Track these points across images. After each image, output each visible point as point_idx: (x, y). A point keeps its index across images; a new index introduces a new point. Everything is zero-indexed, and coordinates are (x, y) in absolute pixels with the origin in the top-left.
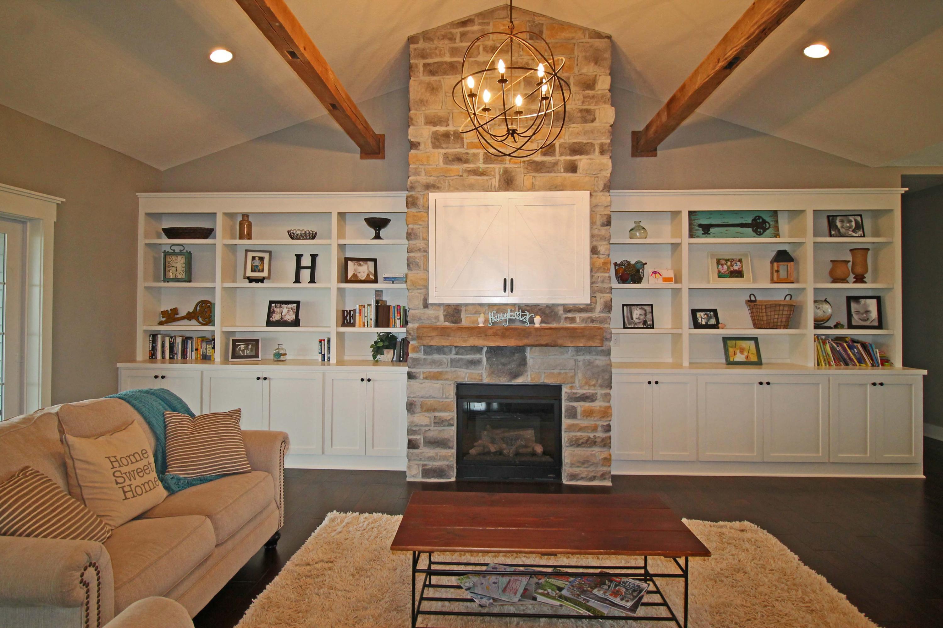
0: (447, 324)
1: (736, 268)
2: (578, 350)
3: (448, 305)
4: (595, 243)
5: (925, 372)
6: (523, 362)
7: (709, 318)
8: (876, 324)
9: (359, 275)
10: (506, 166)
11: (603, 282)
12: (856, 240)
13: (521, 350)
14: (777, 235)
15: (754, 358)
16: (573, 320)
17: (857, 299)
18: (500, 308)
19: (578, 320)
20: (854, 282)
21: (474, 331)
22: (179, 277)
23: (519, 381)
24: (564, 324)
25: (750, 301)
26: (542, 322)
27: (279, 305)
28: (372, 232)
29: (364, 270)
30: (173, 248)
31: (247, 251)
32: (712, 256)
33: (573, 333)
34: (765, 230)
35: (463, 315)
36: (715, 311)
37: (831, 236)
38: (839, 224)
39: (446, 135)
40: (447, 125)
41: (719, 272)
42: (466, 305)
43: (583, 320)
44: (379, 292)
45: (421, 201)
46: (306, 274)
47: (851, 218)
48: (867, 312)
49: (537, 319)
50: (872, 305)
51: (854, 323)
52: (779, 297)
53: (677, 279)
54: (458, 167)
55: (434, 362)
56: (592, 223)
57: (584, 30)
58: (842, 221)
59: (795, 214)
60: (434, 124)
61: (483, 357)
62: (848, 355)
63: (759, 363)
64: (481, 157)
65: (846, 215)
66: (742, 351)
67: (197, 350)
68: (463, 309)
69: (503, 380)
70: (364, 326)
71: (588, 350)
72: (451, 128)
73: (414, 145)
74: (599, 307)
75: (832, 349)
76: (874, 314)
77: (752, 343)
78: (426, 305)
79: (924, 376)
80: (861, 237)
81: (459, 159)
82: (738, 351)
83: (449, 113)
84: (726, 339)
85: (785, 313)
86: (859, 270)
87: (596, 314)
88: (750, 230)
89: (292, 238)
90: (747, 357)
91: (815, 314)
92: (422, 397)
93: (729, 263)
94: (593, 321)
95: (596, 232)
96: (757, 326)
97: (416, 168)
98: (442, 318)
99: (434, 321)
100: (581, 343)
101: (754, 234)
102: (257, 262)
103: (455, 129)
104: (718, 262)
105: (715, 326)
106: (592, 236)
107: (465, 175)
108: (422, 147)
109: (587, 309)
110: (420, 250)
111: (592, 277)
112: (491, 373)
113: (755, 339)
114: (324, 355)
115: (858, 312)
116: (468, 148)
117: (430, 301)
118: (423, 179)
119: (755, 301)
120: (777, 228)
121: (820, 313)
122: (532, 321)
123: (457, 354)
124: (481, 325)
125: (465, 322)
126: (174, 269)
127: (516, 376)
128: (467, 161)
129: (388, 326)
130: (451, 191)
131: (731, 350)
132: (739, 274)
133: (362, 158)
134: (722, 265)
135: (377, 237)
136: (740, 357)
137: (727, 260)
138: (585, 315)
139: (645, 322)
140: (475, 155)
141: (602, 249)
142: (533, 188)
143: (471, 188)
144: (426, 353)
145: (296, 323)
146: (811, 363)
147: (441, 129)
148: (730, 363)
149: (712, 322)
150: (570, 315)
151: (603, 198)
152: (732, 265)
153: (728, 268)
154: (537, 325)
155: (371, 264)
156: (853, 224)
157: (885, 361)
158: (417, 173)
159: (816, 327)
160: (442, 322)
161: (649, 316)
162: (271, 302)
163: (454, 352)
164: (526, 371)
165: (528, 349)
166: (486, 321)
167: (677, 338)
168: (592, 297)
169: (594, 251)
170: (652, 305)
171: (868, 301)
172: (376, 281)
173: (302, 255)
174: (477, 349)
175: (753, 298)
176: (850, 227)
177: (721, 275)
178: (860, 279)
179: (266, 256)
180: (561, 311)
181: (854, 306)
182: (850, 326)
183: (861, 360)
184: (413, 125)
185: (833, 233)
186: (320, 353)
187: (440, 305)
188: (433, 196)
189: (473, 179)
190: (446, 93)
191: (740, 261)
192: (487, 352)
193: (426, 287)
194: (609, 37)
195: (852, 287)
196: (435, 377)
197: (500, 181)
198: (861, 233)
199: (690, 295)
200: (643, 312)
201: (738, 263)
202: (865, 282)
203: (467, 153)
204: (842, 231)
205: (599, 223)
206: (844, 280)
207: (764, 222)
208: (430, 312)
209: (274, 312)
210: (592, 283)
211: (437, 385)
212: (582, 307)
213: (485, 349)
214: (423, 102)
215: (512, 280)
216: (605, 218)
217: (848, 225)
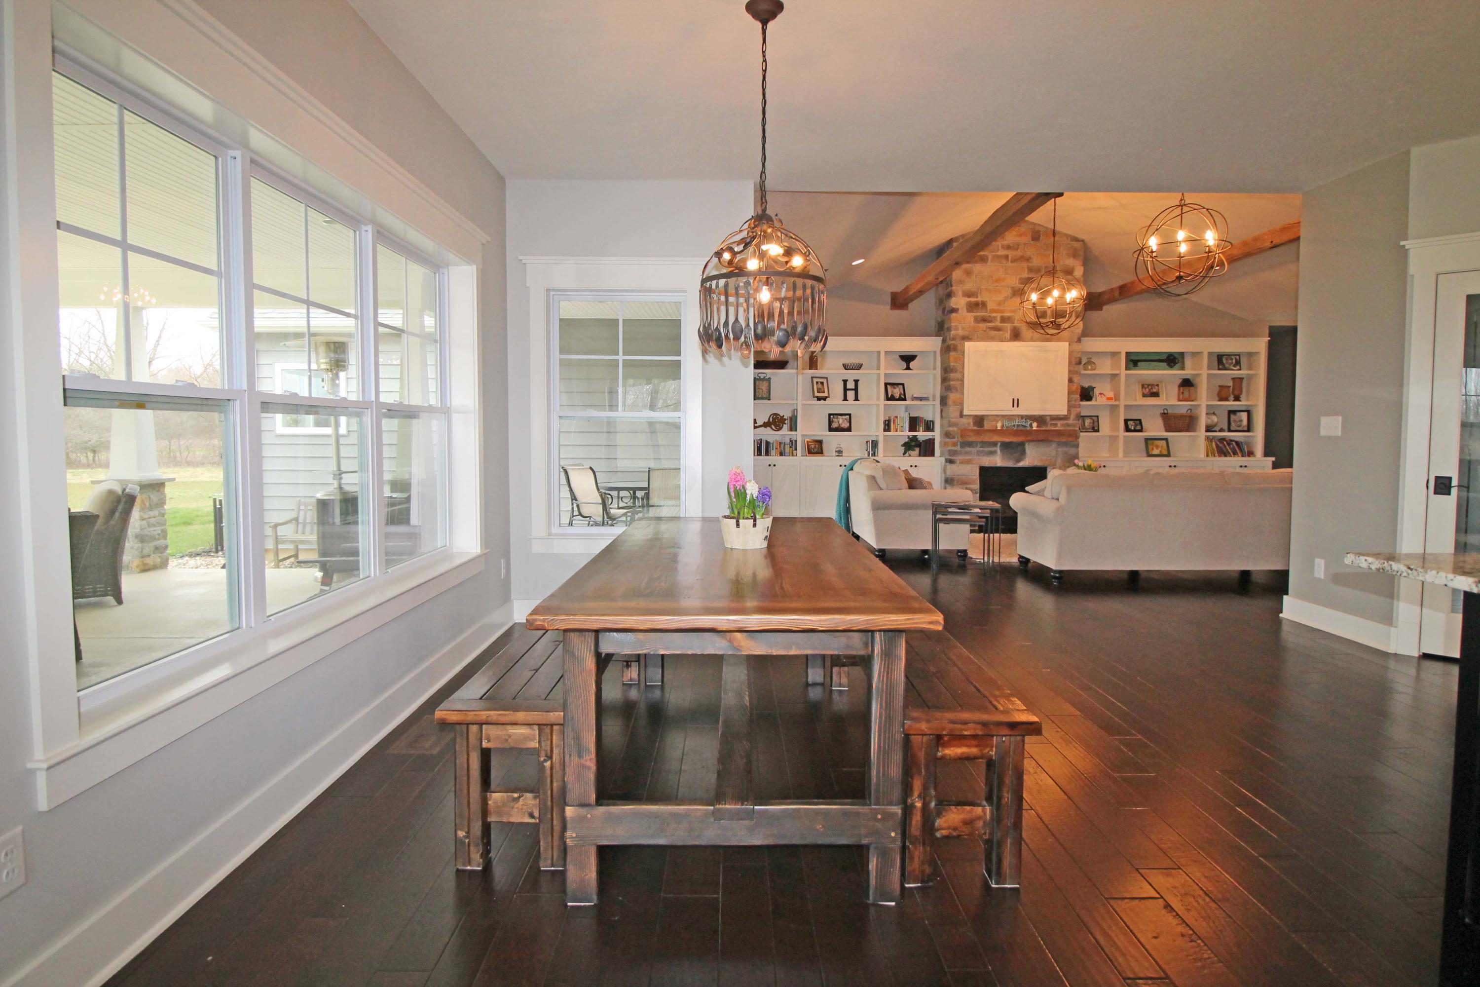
0: (975, 428)
1: (1155, 390)
2: (1060, 444)
3: (976, 416)
4: (1071, 376)
5: (1273, 459)
6: (1023, 453)
7: (1136, 425)
8: (1246, 429)
9: (895, 395)
10: (1014, 325)
11: (1075, 400)
12: (1236, 373)
13: (1022, 444)
14: (1183, 368)
15: (1165, 452)
16: (1056, 425)
17: (1234, 412)
18: (1010, 418)
19: (1059, 425)
20: (1233, 401)
21: (994, 431)
22: (764, 396)
23: (1021, 464)
24: (1049, 428)
25: (1164, 413)
26: (1037, 427)
27: (835, 416)
28: (904, 365)
29: (897, 392)
30: (760, 375)
31: (812, 378)
32: (1139, 382)
33: (1059, 433)
34: (1175, 364)
35: (986, 423)
36: (1140, 420)
37: (1219, 369)
38: (1224, 361)
39: (977, 304)
40: (977, 298)
41: (1143, 393)
42: (988, 415)
43: (1062, 425)
44: (907, 408)
45: (959, 347)
46: (851, 394)
47: (1233, 357)
48: (1241, 421)
49: (1035, 425)
50: (1244, 416)
51: (1232, 429)
52: (1183, 411)
53: (1117, 397)
54: (983, 325)
55: (967, 453)
56: (1070, 363)
57: (1067, 236)
58: (1227, 359)
59: (1195, 355)
60: (969, 296)
61: (998, 449)
62: (1227, 450)
63: (1168, 455)
64: (999, 319)
65: (1229, 355)
66: (1157, 447)
67: (776, 449)
68: (985, 418)
69: (1010, 464)
70: (897, 431)
71: (1066, 444)
72: (979, 299)
73: (954, 310)
74: (1072, 417)
75: (1217, 446)
76: (1245, 422)
77: (1164, 442)
78: (962, 416)
79: (1273, 461)
80: (1238, 370)
81: (984, 320)
82: (1155, 448)
83: (978, 289)
84: (1147, 440)
85: (1187, 421)
86: (1237, 393)
87: (1071, 422)
88: (1165, 364)
89: (846, 369)
90: (1161, 452)
91: (1206, 421)
92: (958, 475)
93: (1150, 387)
94: (1068, 425)
95: (1072, 369)
96: (1167, 431)
97: (956, 326)
98: (972, 424)
99: (967, 425)
100: (1064, 439)
101: (1168, 367)
102: (820, 386)
103: (981, 300)
104: (1143, 386)
105: (1141, 431)
106: (1069, 371)
107: (988, 330)
108: (960, 311)
109: (1065, 418)
110: (958, 380)
111: (1068, 398)
112: (1003, 459)
113: (1166, 440)
114: (869, 452)
115: (1235, 421)
116: (990, 313)
117: (965, 413)
118: (961, 332)
119: (1167, 413)
120: (1183, 363)
121: (1209, 421)
122: (1031, 426)
123: (981, 447)
124: (999, 428)
125: (987, 425)
126: (761, 391)
127: (1019, 461)
128: (990, 321)
129: (916, 431)
130: (979, 341)
131: (1150, 447)
132: (1156, 395)
133: (891, 309)
134: (1145, 389)
135: (908, 368)
136: (1156, 452)
137: (1148, 385)
138: (1062, 422)
139: (1093, 428)
140: (995, 317)
141: (1075, 379)
142: (1032, 340)
143: (992, 339)
144: (962, 447)
145: (849, 429)
146: (1202, 454)
147: (973, 300)
148: (1149, 455)
149: (1138, 428)
150: (1054, 422)
151: (1078, 347)
152: (1152, 389)
153: (1150, 390)
154: (1034, 428)
155: (901, 387)
156: (1234, 361)
157: (1251, 454)
158: (957, 329)
159: (1206, 431)
160: (972, 427)
161: (1096, 424)
162: (830, 415)
163: (979, 446)
164: (1025, 458)
165: (1027, 444)
166: (1003, 426)
167: (1114, 439)
168: (1069, 410)
169: (1070, 381)
170: (1098, 416)
171: (1242, 413)
172: (905, 399)
173: (847, 380)
174: (995, 444)
175: (1166, 412)
176: (1232, 363)
177: (1144, 396)
178: (1237, 399)
179: (825, 381)
180: (1048, 419)
181: (1233, 417)
182: (1230, 430)
183: (1235, 453)
184: (954, 297)
185: (1220, 367)
186: (867, 450)
187: (970, 415)
188: (967, 344)
189: (993, 333)
190: (976, 275)
191: (1158, 385)
192: (1001, 446)
193: (962, 404)
194: (1083, 241)
195: (1231, 404)
196: (968, 462)
197: (1011, 334)
198: (1238, 367)
199: (1125, 409)
200: (1092, 421)
201: (1156, 387)
202: (1240, 401)
203: (990, 316)
204: (1227, 366)
205: (1074, 362)
206: (1226, 399)
207: (1175, 358)
208: (964, 420)
209: (833, 421)
210: (1068, 401)
211: (969, 467)
212: (1062, 417)
213: (999, 444)
214: (961, 282)
215: (1018, 400)
216: (1078, 360)
217: (1230, 361)
